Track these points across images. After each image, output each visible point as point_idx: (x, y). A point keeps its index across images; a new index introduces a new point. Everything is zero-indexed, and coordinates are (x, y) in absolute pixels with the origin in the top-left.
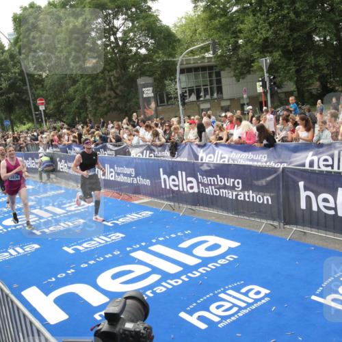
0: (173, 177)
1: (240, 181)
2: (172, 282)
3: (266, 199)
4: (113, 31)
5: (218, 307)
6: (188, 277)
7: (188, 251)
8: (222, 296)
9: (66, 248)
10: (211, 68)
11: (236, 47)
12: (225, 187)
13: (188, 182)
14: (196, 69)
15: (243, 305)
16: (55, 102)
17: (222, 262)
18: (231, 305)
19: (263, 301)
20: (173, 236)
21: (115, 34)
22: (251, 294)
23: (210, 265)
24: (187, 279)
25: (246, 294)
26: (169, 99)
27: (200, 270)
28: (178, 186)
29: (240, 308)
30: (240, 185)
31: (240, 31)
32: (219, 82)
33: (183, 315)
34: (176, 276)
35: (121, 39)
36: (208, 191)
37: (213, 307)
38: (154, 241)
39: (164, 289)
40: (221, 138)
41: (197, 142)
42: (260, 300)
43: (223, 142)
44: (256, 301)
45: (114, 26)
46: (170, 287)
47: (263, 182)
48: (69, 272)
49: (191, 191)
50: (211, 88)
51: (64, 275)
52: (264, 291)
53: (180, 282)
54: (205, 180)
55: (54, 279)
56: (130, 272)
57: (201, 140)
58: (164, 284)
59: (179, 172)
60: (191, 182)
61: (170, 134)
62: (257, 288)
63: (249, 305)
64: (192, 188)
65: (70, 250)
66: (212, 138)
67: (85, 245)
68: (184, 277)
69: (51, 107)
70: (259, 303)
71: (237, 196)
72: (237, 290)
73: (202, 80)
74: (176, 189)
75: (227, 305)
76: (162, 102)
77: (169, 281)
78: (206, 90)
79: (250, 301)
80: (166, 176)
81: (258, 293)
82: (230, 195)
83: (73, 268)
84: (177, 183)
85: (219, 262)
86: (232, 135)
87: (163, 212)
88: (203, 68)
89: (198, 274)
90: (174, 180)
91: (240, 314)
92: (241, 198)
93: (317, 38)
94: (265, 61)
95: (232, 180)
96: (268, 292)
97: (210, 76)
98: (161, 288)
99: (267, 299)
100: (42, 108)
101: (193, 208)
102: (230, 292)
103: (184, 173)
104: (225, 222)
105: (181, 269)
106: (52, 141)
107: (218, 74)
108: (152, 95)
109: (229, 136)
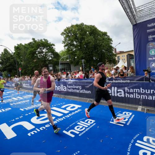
0: (59, 86)
1: (81, 87)
2: (60, 119)
3: (89, 92)
4: (42, 52)
5: (78, 128)
6: (65, 117)
7: (65, 109)
8: (78, 123)
9: (21, 109)
10: (68, 63)
11: (75, 59)
12: (76, 89)
13: (64, 88)
14: (64, 64)
15: (87, 126)
16: (24, 70)
17: (76, 112)
18: (82, 127)
19: (94, 125)
20: (59, 104)
21: (43, 53)
22: (89, 122)
23: (73, 113)
24: (65, 118)
25: (87, 122)
26: (57, 70)
27: (69, 115)
28: (61, 89)
29: (86, 128)
30: (81, 88)
31: (76, 55)
32: (70, 67)
33: (64, 132)
34: (61, 117)
35: (45, 55)
36: (70, 91)
37: (76, 128)
38: (53, 106)
39: (57, 122)
40: (73, 77)
41: (66, 78)
42: (92, 124)
43: (73, 78)
44: (91, 125)
45: (43, 51)
46: (59, 121)
47: (88, 87)
48: (20, 117)
49: (64, 91)
50: (68, 69)
51: (18, 118)
52: (93, 121)
53: (62, 119)
54: (69, 87)
55: (14, 120)
56: (44, 116)
57: (67, 78)
58: (56, 120)
59: (61, 85)
60: (65, 88)
61: (58, 76)
62: (90, 120)
63: (89, 126)
64: (65, 90)
65: (22, 110)
66: (70, 77)
67: (28, 108)
68: (64, 117)
69: (23, 71)
70: (92, 125)
71: (80, 91)
72: (84, 121)
73: (66, 66)
74: (60, 90)
75: (81, 127)
76: (55, 72)
77: (58, 119)
78: (67, 69)
79: (89, 125)
80: (57, 86)
81: (91, 122)
82: (78, 91)
83: (22, 116)
84: (60, 88)
85: (75, 112)
86: (76, 76)
87: (55, 98)
88: (66, 64)
89: (69, 116)
90: (59, 87)
91: (87, 130)
92: (81, 92)
93: (94, 58)
94: (83, 60)
95: (78, 86)
96: (94, 121)
97: (68, 65)
98: (55, 122)
99: (95, 124)
100: (20, 71)
101: (65, 96)
102: (81, 122)
103: (62, 85)
104: (75, 100)
105: (62, 115)
106: (22, 79)
107: (70, 65)
108: (52, 69)
109: (75, 77)
